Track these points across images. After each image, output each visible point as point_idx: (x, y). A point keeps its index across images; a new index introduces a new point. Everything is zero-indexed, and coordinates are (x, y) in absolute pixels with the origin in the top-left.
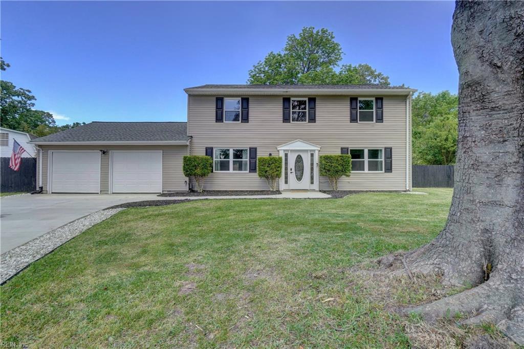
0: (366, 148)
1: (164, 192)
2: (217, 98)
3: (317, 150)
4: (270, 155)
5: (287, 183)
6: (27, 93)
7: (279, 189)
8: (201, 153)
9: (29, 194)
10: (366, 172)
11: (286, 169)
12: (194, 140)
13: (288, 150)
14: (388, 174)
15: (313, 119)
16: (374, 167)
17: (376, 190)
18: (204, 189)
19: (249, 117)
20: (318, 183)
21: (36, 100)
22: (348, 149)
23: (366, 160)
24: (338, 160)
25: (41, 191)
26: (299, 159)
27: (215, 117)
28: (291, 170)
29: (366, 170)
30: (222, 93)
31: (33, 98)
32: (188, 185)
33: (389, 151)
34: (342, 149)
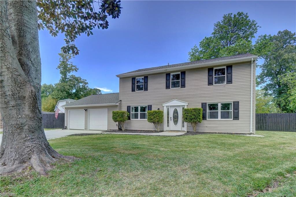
0: (219, 102)
1: (109, 130)
2: (132, 78)
3: (186, 105)
4: (159, 109)
5: (169, 127)
6: (85, 81)
7: (163, 129)
8: (125, 109)
9: (61, 129)
10: (220, 120)
11: (168, 117)
12: (123, 102)
13: (169, 106)
14: (236, 121)
15: (183, 86)
16: (225, 116)
17: (226, 132)
18: (125, 129)
19: (148, 88)
20: (186, 127)
21: (88, 84)
22: (206, 104)
23: (219, 111)
24: (192, 112)
25: (66, 128)
26: (176, 112)
27: (131, 89)
28: (171, 118)
29: (219, 118)
30: (135, 75)
31: (87, 83)
32: (118, 127)
33: (236, 105)
34: (202, 104)
